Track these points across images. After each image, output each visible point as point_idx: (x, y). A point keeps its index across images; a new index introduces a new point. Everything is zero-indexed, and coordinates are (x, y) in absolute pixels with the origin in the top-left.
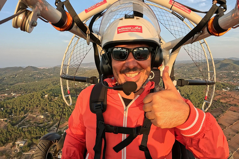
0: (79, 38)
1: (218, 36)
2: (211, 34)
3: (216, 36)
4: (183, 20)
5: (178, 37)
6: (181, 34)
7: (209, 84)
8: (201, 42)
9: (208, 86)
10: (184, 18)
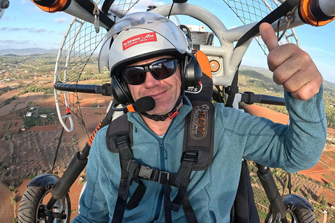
0: (82, 24)
1: (317, 26)
2: (305, 21)
3: (313, 25)
8: (288, 35)
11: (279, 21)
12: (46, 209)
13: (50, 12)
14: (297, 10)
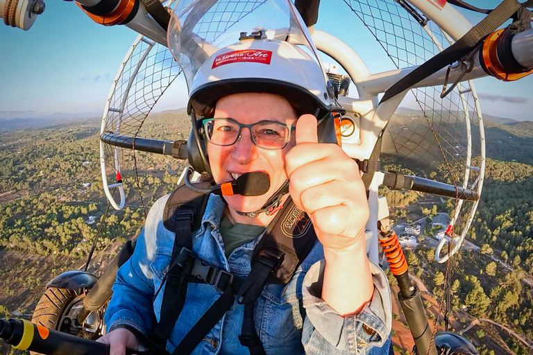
0: (152, 46)
1: (506, 80)
2: (488, 71)
4: (423, 24)
7: (462, 196)
8: (462, 90)
10: (428, 19)
11: (449, 69)
12: (73, 324)
13: (104, 24)
14: (478, 53)
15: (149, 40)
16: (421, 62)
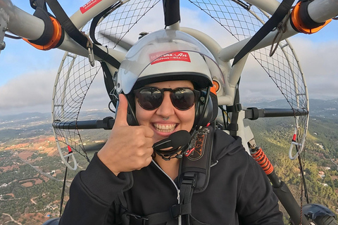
0: (74, 58)
1: (310, 33)
2: (298, 30)
3: (306, 33)
4: (248, 9)
5: (242, 38)
6: (246, 33)
7: (299, 114)
9: (298, 117)
10: (251, 5)
13: (44, 50)
14: (289, 20)
15: (73, 54)
16: (253, 34)
